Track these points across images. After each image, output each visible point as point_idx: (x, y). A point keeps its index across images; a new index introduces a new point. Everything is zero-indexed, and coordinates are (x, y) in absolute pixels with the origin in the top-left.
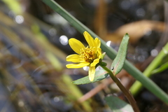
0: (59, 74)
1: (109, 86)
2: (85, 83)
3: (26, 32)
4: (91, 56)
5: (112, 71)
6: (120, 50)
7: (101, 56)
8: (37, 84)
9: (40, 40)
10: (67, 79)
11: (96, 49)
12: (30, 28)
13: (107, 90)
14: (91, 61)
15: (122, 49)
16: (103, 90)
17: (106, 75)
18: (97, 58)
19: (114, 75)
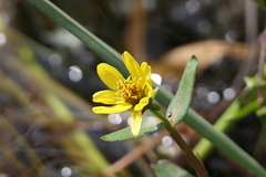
1: (155, 149)
2: (124, 138)
3: (12, 62)
4: (134, 92)
5: (169, 119)
6: (181, 83)
7: (151, 93)
8: (33, 146)
9: (36, 74)
11: (144, 80)
12: (17, 54)
13: (152, 156)
14: (135, 102)
15: (185, 82)
16: (145, 157)
18: (144, 96)
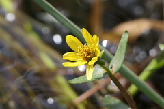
0: (52, 74)
1: (106, 87)
2: (82, 82)
3: (18, 31)
4: (89, 53)
5: (111, 70)
6: (119, 48)
7: (99, 54)
8: (30, 85)
9: (33, 39)
10: (61, 80)
11: (94, 46)
12: (22, 27)
13: (104, 91)
14: (89, 60)
15: (121, 47)
16: (99, 92)
17: (105, 74)
18: (95, 56)
19: (113, 74)
